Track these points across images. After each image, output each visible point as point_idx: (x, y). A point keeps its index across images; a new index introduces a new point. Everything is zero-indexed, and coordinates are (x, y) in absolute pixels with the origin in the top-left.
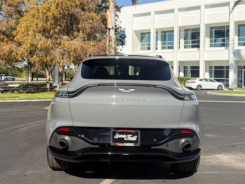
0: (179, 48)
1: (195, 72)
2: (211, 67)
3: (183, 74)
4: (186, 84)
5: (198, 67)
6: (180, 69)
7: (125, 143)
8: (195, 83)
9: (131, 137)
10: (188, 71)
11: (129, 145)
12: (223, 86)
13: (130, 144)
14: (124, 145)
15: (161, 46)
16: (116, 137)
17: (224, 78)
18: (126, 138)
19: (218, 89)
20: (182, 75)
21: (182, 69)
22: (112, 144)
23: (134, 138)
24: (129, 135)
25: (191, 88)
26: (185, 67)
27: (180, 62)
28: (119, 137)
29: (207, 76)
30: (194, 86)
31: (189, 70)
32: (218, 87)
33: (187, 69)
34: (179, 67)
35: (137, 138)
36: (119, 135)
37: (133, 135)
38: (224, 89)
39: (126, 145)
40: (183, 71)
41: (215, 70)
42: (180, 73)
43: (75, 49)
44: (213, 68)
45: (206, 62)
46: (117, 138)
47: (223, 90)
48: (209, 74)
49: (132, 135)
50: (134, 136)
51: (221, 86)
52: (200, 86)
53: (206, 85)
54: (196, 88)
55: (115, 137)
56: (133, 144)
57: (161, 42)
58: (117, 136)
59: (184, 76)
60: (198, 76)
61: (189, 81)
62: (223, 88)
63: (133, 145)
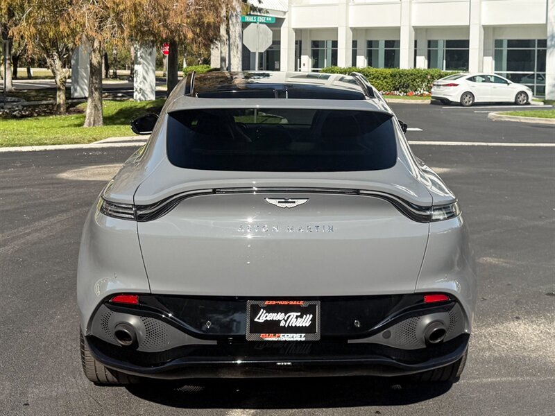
1: (457, 56)
2: (498, 43)
3: (426, 61)
4: (432, 90)
5: (466, 43)
6: (417, 49)
8: (454, 88)
10: (439, 51)
12: (530, 93)
17: (533, 71)
19: (516, 103)
20: (422, 63)
21: (423, 47)
25: (445, 102)
26: (430, 43)
27: (417, 30)
29: (489, 66)
30: (454, 95)
31: (441, 50)
32: (517, 97)
33: (437, 47)
34: (416, 42)
38: (532, 103)
40: (426, 53)
41: (508, 50)
42: (417, 57)
43: (135, 4)
44: (505, 44)
45: (486, 28)
47: (528, 104)
48: (494, 62)
51: (523, 95)
52: (469, 96)
53: (484, 92)
54: (458, 100)
59: (429, 67)
60: (467, 69)
61: (441, 81)
62: (529, 100)
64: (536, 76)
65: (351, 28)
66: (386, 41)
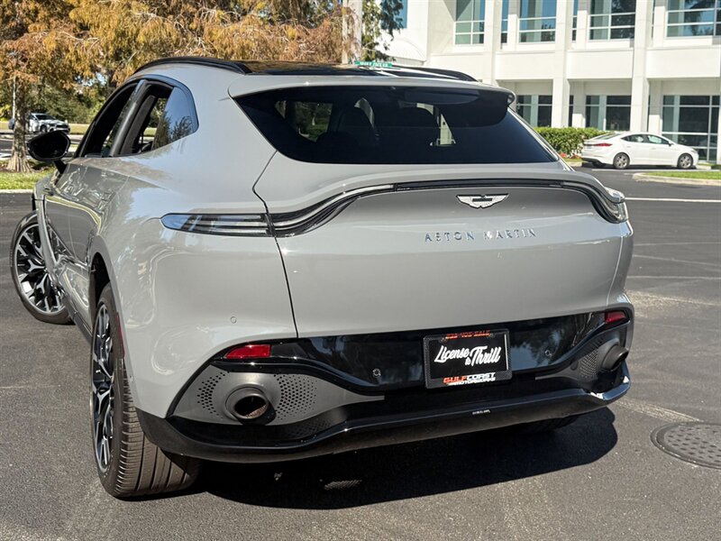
0: (574, 38)
1: (619, 114)
2: (668, 100)
3: (584, 120)
4: (583, 151)
5: (627, 99)
6: (574, 105)
7: (468, 376)
8: (608, 148)
9: (484, 352)
10: (600, 109)
11: (481, 381)
12: (695, 156)
13: (484, 375)
14: (466, 382)
15: (519, 31)
16: (440, 358)
17: (707, 132)
18: (471, 358)
19: (679, 167)
20: (579, 121)
21: (580, 102)
22: (430, 383)
23: (493, 357)
24: (477, 348)
25: (596, 164)
26: (589, 99)
27: (574, 83)
28: (450, 357)
29: (656, 123)
30: (606, 156)
31: (603, 107)
32: (680, 160)
33: (598, 103)
34: (571, 98)
35: (502, 354)
36: (449, 352)
37: (490, 344)
38: (698, 167)
39: (472, 382)
40: (584, 110)
41: (681, 108)
42: (574, 115)
43: (243, 48)
44: (677, 101)
45: (651, 82)
46: (442, 361)
47: (695, 168)
48: (661, 121)
49: (486, 348)
50: (492, 350)
51: (687, 158)
52: (623, 158)
53: (640, 153)
54: (611, 162)
55: (436, 360)
56: (493, 374)
57: (519, 20)
58: (444, 356)
59: (588, 125)
60: (627, 127)
61: (593, 141)
62: (694, 164)
63: (493, 379)
64: (709, 138)
65: (498, 81)
66: (540, 96)
